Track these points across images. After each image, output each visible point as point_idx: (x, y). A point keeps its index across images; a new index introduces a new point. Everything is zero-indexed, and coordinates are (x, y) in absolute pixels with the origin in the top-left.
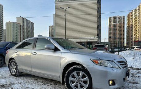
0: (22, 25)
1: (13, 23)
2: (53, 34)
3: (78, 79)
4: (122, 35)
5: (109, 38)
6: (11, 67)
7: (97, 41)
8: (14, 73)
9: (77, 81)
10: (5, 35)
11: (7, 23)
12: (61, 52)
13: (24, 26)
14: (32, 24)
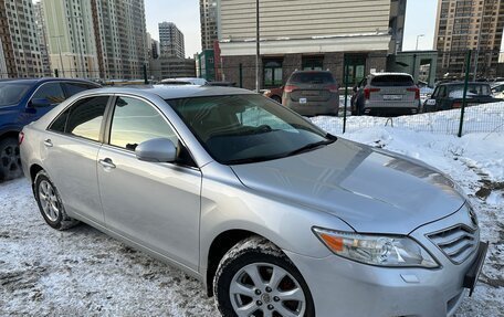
2: (214, 18)
3: (264, 291)
4: (493, 34)
5: (440, 28)
6: (43, 196)
7: (385, 47)
8: (53, 219)
9: (259, 298)
10: (40, 26)
12: (202, 176)
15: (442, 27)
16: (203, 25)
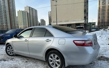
0: (28, 12)
1: (22, 12)
7: (84, 22)
10: (17, 20)
11: (18, 12)
13: (30, 13)
14: (36, 11)
15: (99, 18)
16: (49, 19)
